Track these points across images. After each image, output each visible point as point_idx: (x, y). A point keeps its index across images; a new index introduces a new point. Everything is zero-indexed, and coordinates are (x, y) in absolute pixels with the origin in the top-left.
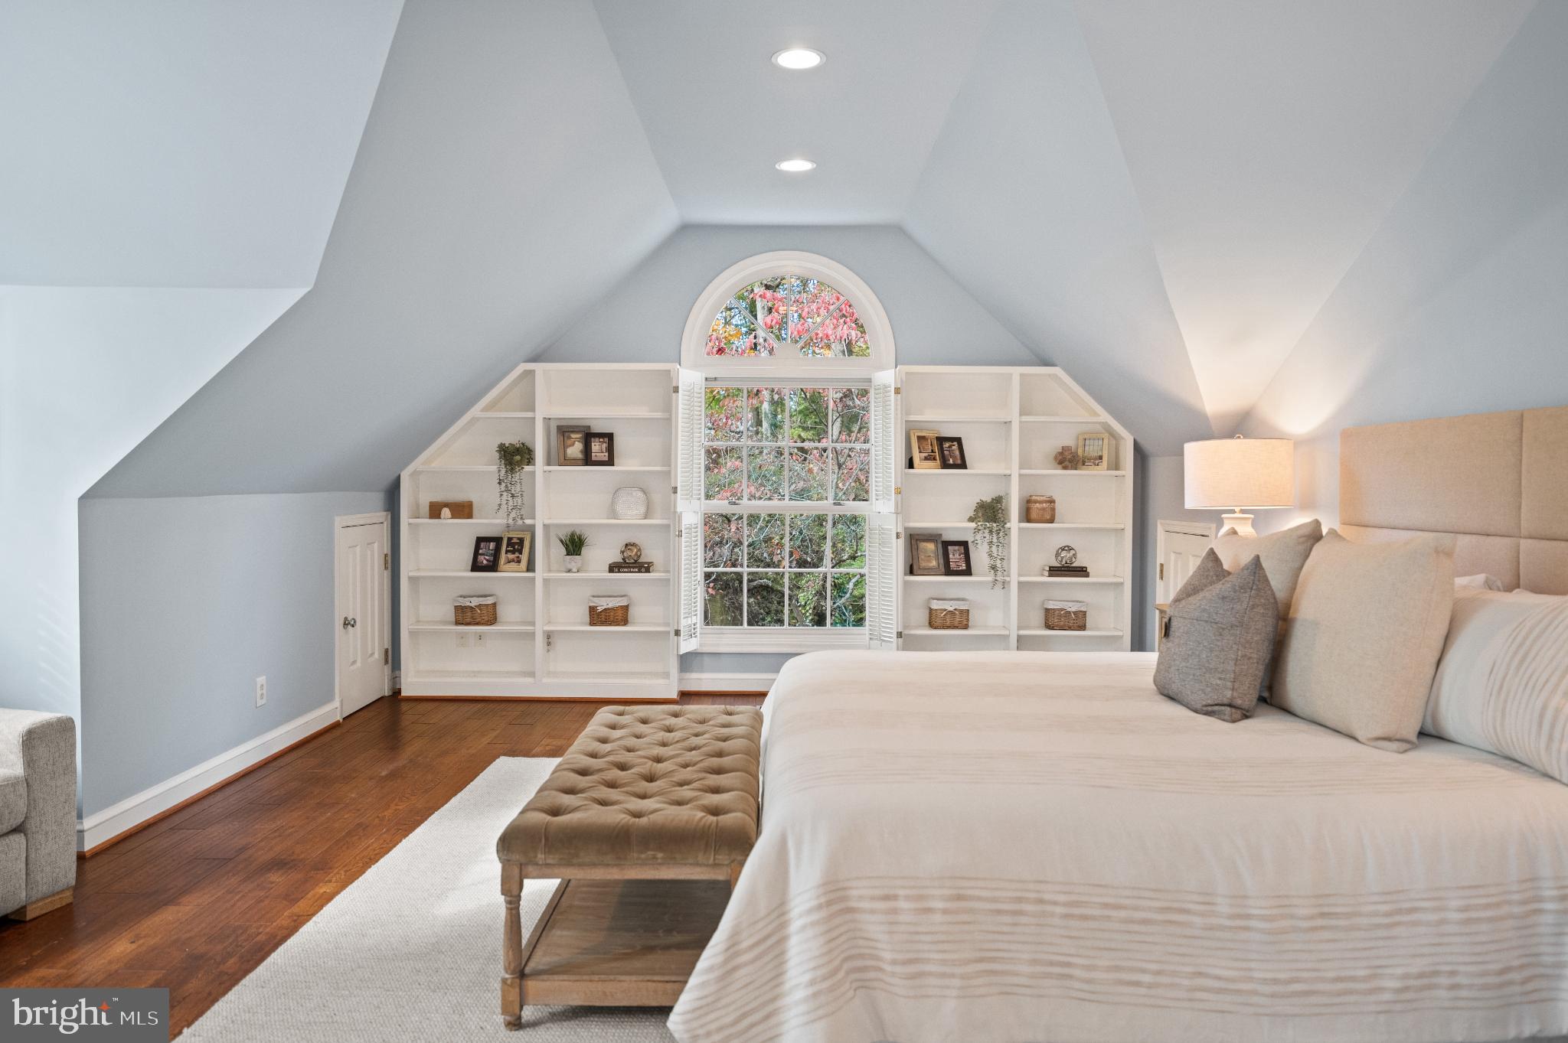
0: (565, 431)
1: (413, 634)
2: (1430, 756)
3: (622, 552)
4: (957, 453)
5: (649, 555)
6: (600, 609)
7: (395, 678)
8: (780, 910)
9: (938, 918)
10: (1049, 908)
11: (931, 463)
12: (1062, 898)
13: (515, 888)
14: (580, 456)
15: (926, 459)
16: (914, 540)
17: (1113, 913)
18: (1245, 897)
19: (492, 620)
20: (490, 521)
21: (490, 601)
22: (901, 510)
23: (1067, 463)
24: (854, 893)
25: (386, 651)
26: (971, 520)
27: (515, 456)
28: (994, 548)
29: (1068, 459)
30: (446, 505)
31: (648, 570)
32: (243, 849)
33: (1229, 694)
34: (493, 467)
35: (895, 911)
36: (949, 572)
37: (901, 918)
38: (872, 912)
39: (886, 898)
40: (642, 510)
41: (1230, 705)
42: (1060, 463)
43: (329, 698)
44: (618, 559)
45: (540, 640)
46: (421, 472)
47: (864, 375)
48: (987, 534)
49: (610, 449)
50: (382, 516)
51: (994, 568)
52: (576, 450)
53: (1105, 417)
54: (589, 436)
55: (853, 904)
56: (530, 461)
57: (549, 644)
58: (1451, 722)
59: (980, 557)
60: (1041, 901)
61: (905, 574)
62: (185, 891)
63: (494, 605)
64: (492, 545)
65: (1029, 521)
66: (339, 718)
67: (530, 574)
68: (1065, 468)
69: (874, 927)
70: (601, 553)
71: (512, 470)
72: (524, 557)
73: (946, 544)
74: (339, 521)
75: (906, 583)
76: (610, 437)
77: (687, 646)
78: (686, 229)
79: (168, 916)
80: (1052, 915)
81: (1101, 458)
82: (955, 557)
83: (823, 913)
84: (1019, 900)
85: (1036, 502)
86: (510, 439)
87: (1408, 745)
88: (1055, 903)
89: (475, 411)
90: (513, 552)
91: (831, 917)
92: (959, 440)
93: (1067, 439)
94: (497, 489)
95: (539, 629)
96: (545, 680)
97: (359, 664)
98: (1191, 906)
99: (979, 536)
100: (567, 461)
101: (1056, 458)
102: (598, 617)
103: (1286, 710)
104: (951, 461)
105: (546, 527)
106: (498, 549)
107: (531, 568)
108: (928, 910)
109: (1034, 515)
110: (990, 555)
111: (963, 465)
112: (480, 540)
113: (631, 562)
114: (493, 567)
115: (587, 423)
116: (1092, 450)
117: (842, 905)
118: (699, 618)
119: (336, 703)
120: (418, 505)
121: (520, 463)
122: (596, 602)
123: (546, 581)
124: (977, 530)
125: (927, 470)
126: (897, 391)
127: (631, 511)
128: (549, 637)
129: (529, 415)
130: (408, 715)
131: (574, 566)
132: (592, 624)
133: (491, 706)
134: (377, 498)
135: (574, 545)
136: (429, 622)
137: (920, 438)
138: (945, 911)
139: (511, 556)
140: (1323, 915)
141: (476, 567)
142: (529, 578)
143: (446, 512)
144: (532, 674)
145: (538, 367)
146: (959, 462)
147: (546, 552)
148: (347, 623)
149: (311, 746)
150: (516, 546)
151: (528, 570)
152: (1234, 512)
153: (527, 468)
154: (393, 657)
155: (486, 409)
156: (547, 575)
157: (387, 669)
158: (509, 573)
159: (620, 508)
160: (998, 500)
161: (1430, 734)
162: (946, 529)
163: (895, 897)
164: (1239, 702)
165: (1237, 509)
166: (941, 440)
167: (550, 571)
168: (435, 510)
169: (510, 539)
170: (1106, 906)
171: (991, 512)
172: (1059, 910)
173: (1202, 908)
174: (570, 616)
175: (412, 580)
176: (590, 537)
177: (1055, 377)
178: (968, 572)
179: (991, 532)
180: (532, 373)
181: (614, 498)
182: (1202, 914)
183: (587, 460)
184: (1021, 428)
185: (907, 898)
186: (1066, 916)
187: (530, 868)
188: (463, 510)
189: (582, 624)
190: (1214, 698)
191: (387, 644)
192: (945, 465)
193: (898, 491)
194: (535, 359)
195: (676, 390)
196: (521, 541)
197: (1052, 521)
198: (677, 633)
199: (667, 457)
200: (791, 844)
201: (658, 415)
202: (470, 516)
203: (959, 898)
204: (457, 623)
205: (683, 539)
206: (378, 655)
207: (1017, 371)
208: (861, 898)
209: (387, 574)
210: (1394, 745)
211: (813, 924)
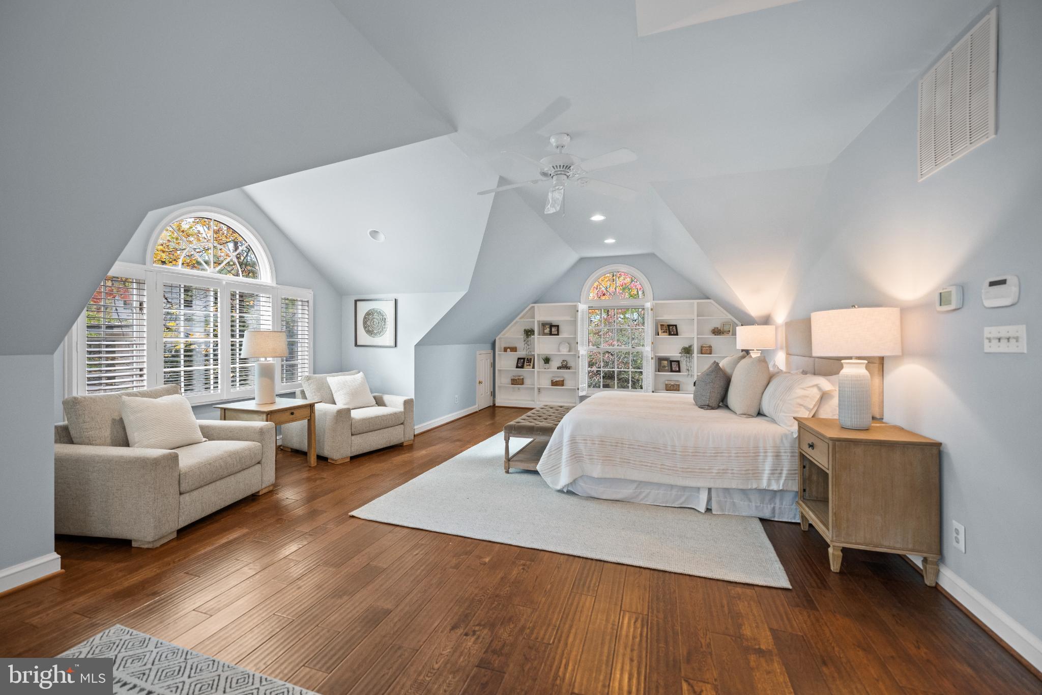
0: (544, 325)
1: (500, 387)
2: (759, 420)
3: (562, 363)
4: (675, 330)
5: (570, 364)
6: (554, 381)
7: (494, 401)
8: (561, 442)
9: (597, 445)
10: (625, 445)
11: (665, 334)
12: (627, 443)
13: (507, 439)
14: (549, 332)
15: (663, 332)
16: (660, 360)
17: (641, 448)
18: (675, 446)
19: (522, 383)
20: (522, 353)
21: (521, 377)
22: (654, 349)
23: (716, 333)
24: (577, 438)
25: (492, 392)
26: (680, 353)
27: (529, 333)
28: (688, 363)
29: (717, 332)
30: (509, 348)
31: (569, 369)
32: (450, 437)
33: (708, 402)
34: (522, 336)
35: (586, 443)
36: (672, 371)
37: (588, 445)
38: (581, 443)
39: (584, 440)
40: (568, 349)
41: (708, 406)
42: (713, 333)
43: (475, 404)
44: (560, 365)
45: (536, 390)
46: (501, 338)
47: (642, 304)
48: (685, 358)
49: (558, 330)
50: (491, 351)
51: (688, 370)
52: (547, 331)
53: (730, 317)
54: (551, 326)
55: (577, 441)
56: (533, 334)
57: (539, 392)
58: (766, 409)
59: (683, 366)
60: (622, 444)
61: (656, 371)
62: (437, 444)
63: (523, 379)
64: (522, 360)
65: (702, 354)
66: (477, 410)
67: (533, 369)
68: (715, 335)
69: (581, 446)
70: (555, 363)
71: (528, 337)
72: (532, 364)
73: (671, 362)
74: (478, 353)
75: (656, 375)
76: (558, 326)
77: (581, 394)
78: (582, 260)
79: (433, 448)
80: (625, 447)
81: (729, 331)
82: (675, 366)
83: (570, 442)
84: (617, 443)
85: (704, 347)
86: (528, 328)
87: (750, 416)
88: (626, 444)
89: (517, 319)
90: (528, 362)
91: (572, 443)
92: (676, 326)
93: (718, 325)
94: (523, 343)
95: (536, 387)
96: (537, 403)
97: (483, 395)
98: (661, 448)
99: (682, 358)
100: (544, 334)
101: (712, 331)
102: (554, 383)
103: (727, 407)
104: (672, 333)
105: (538, 355)
106: (524, 361)
107: (533, 367)
108: (595, 444)
109: (703, 352)
110: (687, 366)
111: (677, 334)
112: (519, 359)
113: (565, 366)
114: (522, 367)
115: (551, 322)
116: (726, 328)
117: (574, 441)
118: (586, 385)
119: (477, 406)
120: (501, 348)
121: (530, 335)
122: (554, 378)
123: (538, 372)
124: (681, 357)
125: (664, 336)
126: (652, 310)
127: (564, 350)
128: (539, 389)
129: (533, 320)
130: (497, 411)
131: (547, 368)
132: (552, 385)
133: (520, 410)
134: (489, 346)
135: (547, 360)
136: (504, 384)
137: (661, 325)
138: (599, 444)
139: (528, 364)
140: (696, 452)
141: (517, 367)
142: (532, 371)
143: (508, 350)
144: (534, 401)
145: (536, 305)
146: (675, 333)
147: (538, 362)
148: (480, 383)
149: (470, 416)
150: (529, 361)
151: (533, 368)
152: (753, 350)
153: (532, 336)
154: (493, 394)
155: (521, 318)
156: (538, 370)
157: (492, 398)
158: (527, 369)
159: (561, 349)
160: (690, 347)
161: (760, 414)
162: (671, 356)
163: (586, 440)
164: (711, 405)
165: (755, 349)
166: (669, 326)
167: (539, 369)
168: (505, 350)
169: (527, 358)
170: (639, 446)
171: (687, 351)
172: (627, 446)
173: (663, 448)
174: (546, 383)
175: (499, 370)
176: (552, 358)
177: (711, 303)
178: (679, 371)
179: (687, 357)
180: (533, 307)
181: (559, 346)
182: (664, 450)
183: (551, 334)
184: (697, 322)
185: (590, 440)
186: (628, 448)
187: (511, 434)
188: (514, 349)
189: (549, 385)
190: (703, 403)
191: (492, 390)
192: (670, 334)
193: (652, 343)
194: (535, 303)
195: (578, 311)
196: (531, 359)
197: (711, 354)
198: (578, 389)
199: (575, 333)
200: (564, 427)
201: (572, 319)
202: (516, 351)
203: (602, 441)
204: (512, 384)
205: (580, 359)
206: (489, 393)
207: (696, 301)
208: (579, 440)
209: (492, 369)
210: (745, 416)
211: (568, 445)
